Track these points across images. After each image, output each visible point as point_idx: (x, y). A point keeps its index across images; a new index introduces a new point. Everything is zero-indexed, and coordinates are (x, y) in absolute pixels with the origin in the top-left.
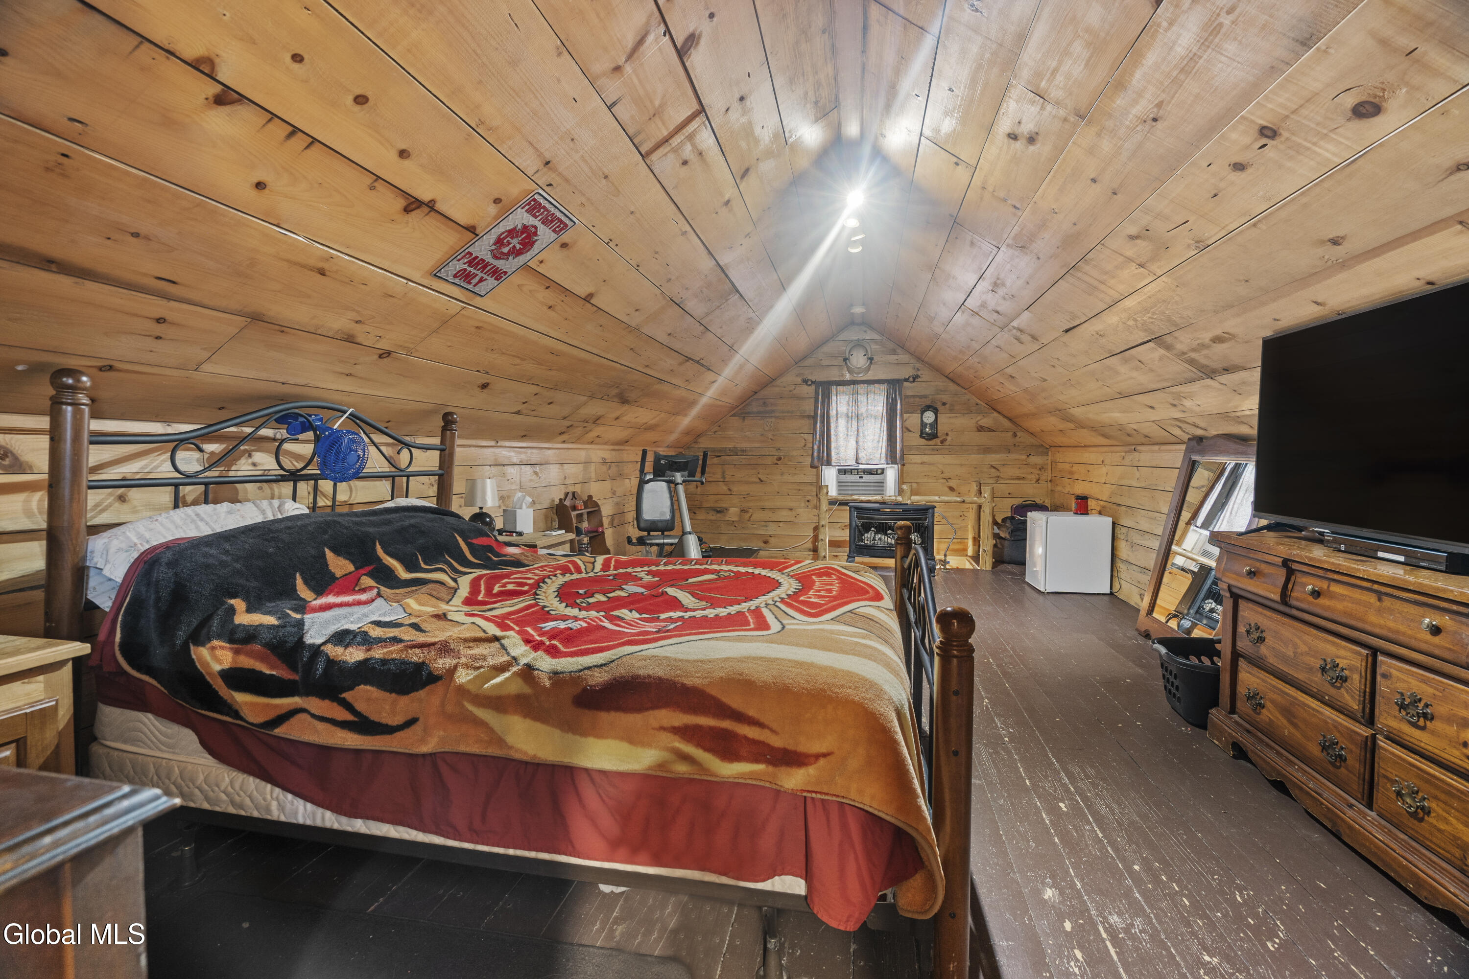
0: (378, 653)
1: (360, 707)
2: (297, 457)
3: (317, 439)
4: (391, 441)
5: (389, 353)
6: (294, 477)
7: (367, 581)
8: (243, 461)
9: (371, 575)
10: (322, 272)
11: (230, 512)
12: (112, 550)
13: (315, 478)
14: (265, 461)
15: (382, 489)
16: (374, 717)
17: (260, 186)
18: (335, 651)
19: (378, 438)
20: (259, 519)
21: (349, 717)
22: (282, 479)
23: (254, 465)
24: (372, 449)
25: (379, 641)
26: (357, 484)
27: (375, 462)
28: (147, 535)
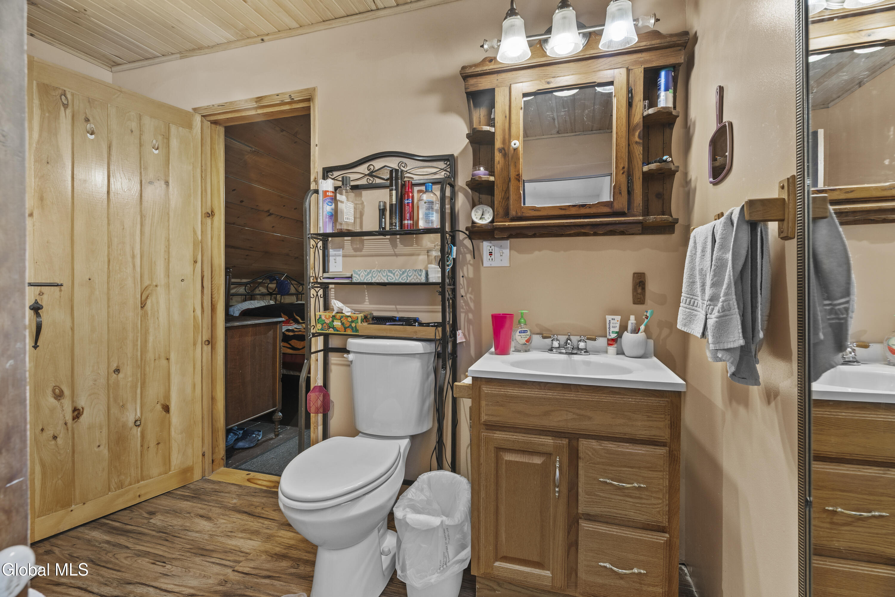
0: (296, 333)
1: (292, 344)
2: (271, 288)
3: (277, 283)
4: (296, 283)
5: (297, 257)
6: (270, 294)
7: (291, 321)
8: (257, 289)
9: (292, 320)
10: (283, 241)
11: (258, 303)
12: (235, 310)
13: (276, 294)
14: (263, 290)
15: (294, 298)
16: (296, 347)
17: (273, 227)
18: (287, 333)
19: (293, 282)
20: (264, 305)
21: (290, 346)
22: (268, 295)
23: (259, 290)
24: (292, 286)
25: (296, 331)
26: (286, 297)
27: (293, 290)
28: (242, 307)
